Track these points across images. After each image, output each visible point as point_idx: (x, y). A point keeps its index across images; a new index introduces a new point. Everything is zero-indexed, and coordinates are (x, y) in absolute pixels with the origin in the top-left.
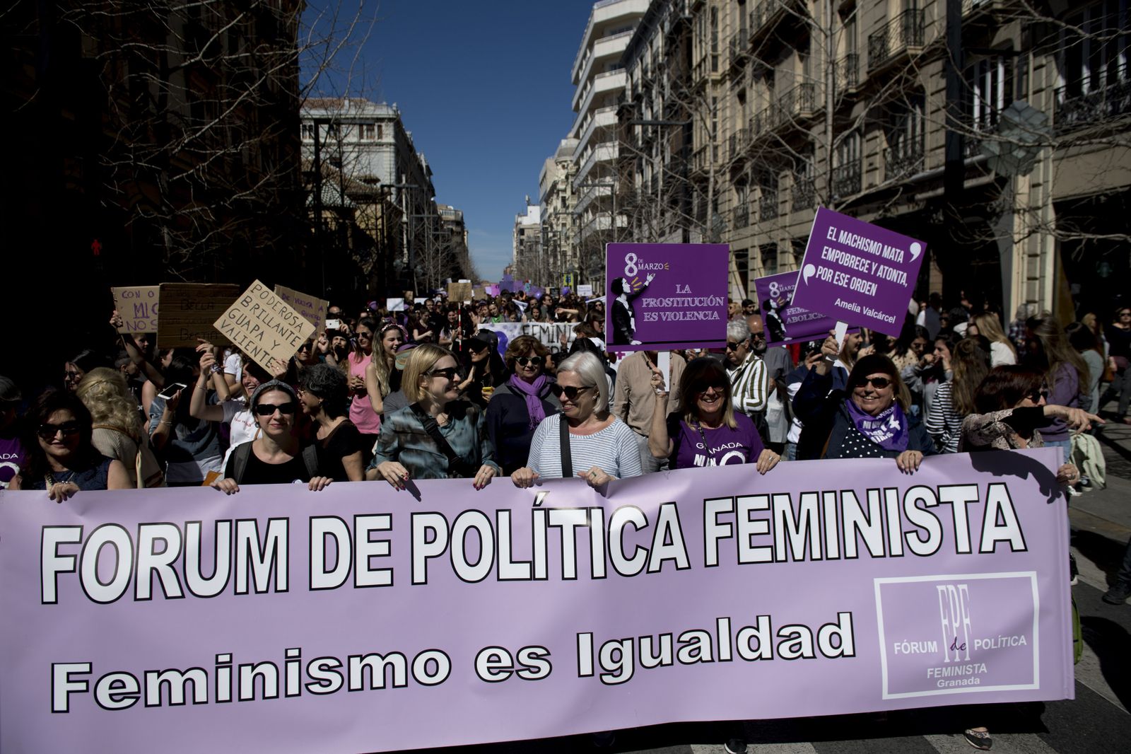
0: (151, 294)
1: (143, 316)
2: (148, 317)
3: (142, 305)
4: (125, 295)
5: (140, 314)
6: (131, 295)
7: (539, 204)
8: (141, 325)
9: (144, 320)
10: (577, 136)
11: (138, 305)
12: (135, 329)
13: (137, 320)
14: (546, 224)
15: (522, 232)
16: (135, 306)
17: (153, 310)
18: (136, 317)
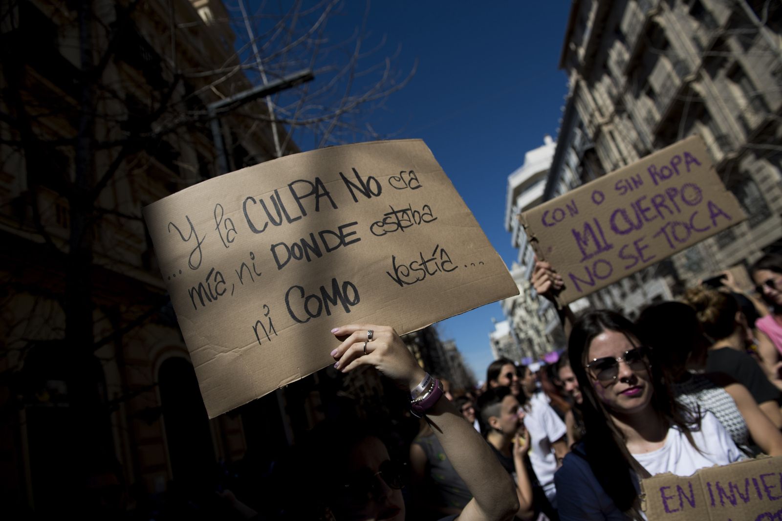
0: (598, 198)
1: (600, 249)
2: (609, 247)
3: (587, 226)
4: (549, 220)
5: (591, 247)
6: (559, 215)
7: (505, 319)
8: (602, 270)
9: (604, 255)
10: (524, 263)
11: (580, 229)
12: (592, 283)
13: (589, 263)
14: (515, 332)
15: (497, 343)
16: (576, 234)
17: (614, 228)
18: (586, 257)
